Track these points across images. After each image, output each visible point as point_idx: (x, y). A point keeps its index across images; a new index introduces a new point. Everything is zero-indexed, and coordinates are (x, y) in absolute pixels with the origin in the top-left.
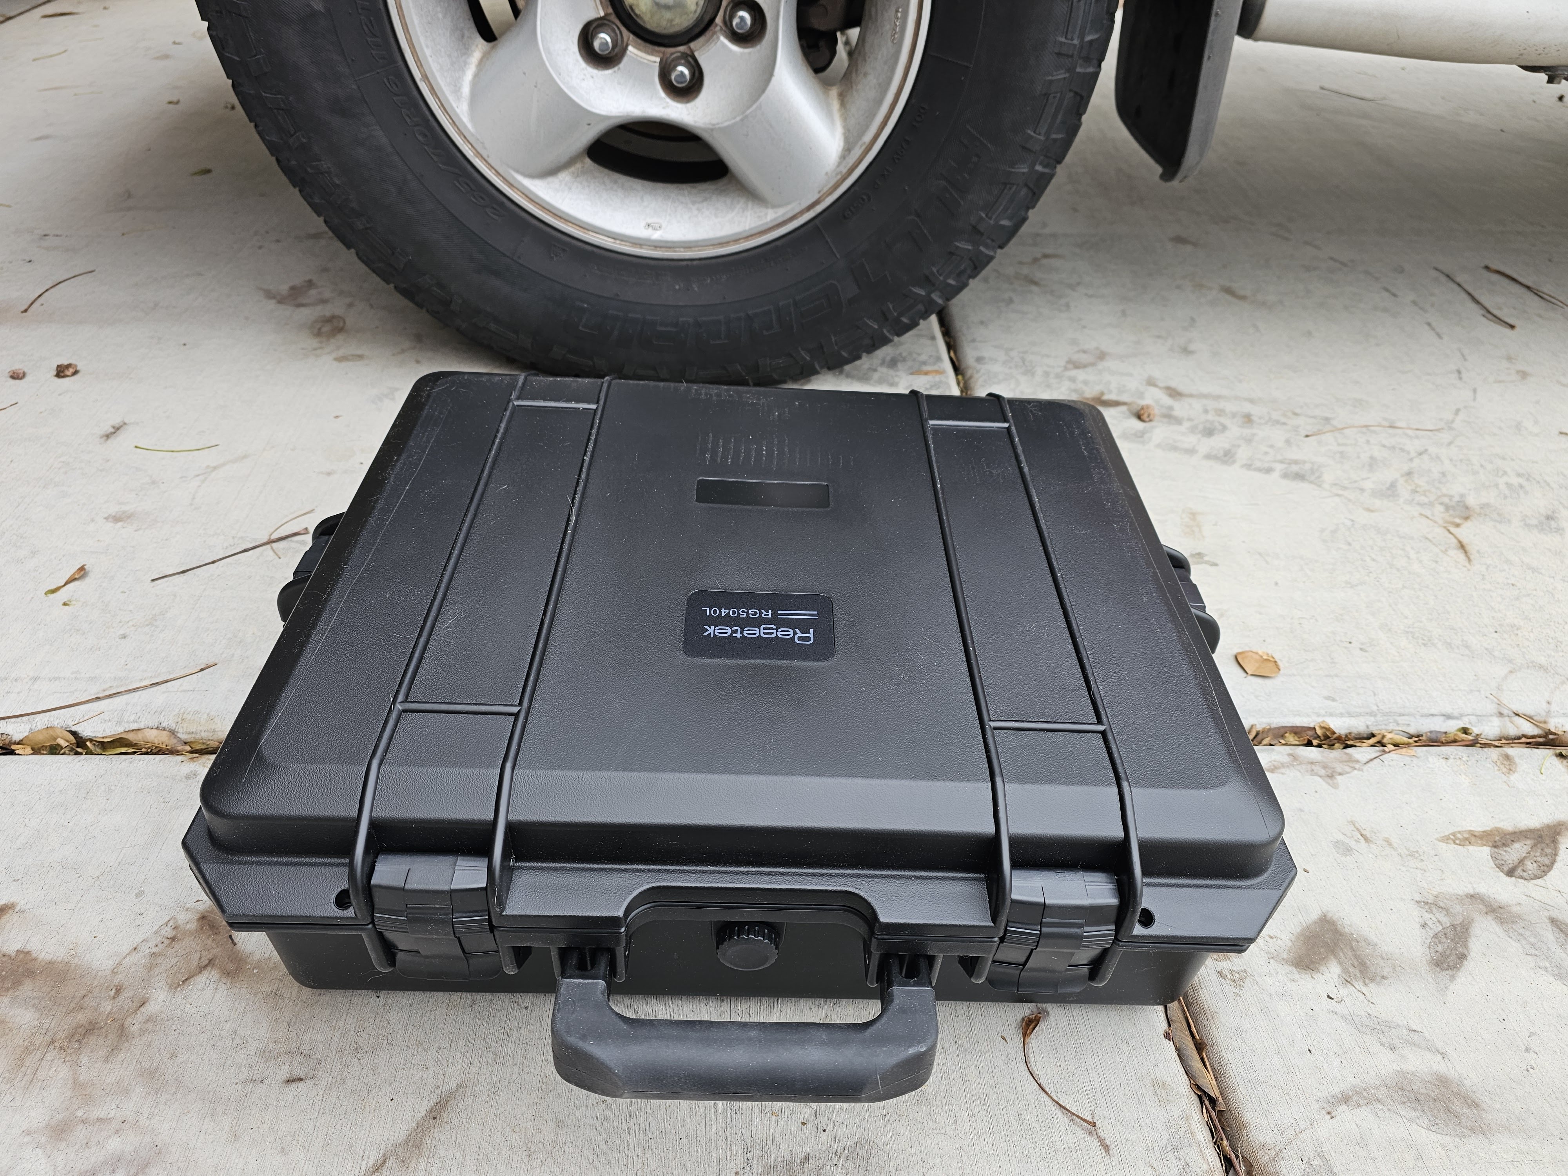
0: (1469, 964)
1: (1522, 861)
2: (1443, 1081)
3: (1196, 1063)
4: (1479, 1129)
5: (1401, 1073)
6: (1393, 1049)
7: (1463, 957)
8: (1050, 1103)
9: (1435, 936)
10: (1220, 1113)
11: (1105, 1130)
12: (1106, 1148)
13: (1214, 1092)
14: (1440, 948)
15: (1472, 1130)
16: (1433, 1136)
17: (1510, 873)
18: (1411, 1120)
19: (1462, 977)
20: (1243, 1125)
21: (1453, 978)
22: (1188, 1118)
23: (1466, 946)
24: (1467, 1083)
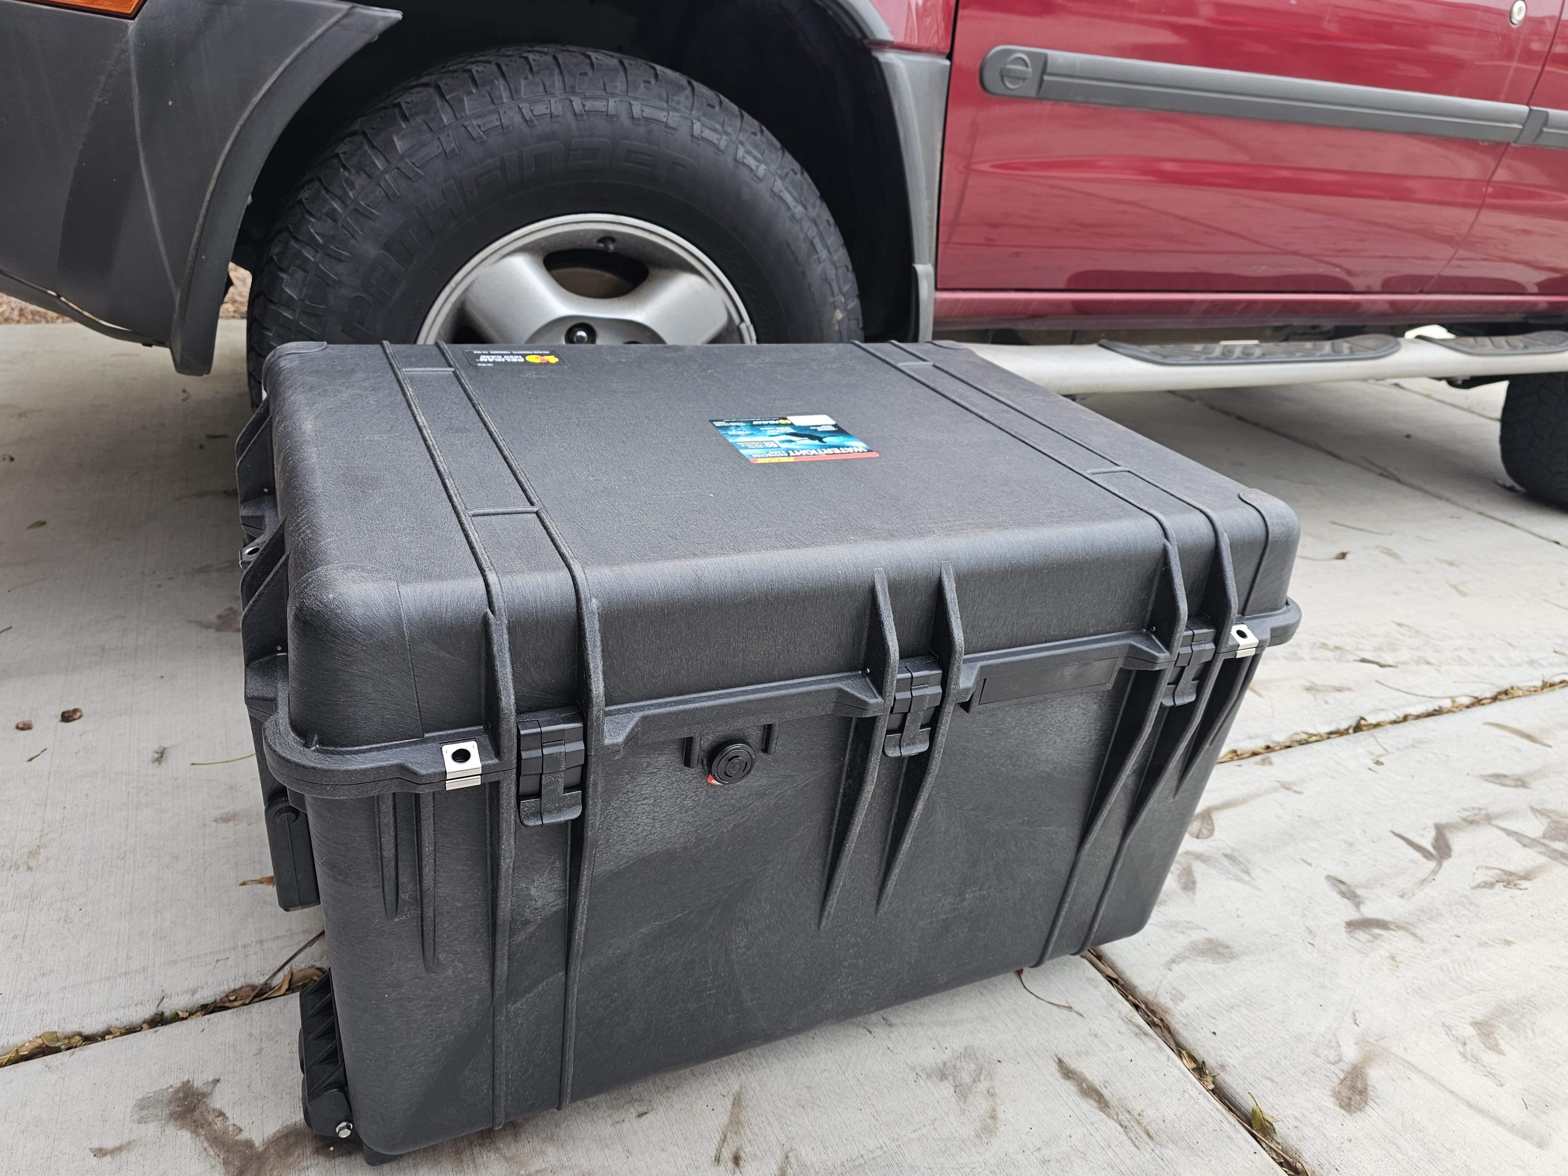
0: (1199, 885)
1: (1200, 831)
2: (1210, 941)
3: (1101, 965)
4: (1233, 957)
5: (1191, 942)
6: (1183, 933)
7: (1194, 883)
8: (1045, 1003)
9: (1179, 876)
10: (1122, 986)
11: (1076, 1007)
12: (1081, 1015)
13: (1115, 976)
14: (1183, 881)
15: (1231, 958)
16: (1216, 966)
17: (1198, 837)
18: (1205, 962)
19: (1198, 892)
20: (1135, 987)
21: (1194, 893)
22: (1110, 991)
23: (1193, 877)
24: (1220, 939)
